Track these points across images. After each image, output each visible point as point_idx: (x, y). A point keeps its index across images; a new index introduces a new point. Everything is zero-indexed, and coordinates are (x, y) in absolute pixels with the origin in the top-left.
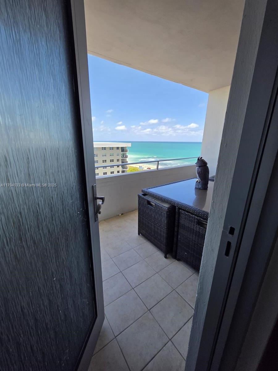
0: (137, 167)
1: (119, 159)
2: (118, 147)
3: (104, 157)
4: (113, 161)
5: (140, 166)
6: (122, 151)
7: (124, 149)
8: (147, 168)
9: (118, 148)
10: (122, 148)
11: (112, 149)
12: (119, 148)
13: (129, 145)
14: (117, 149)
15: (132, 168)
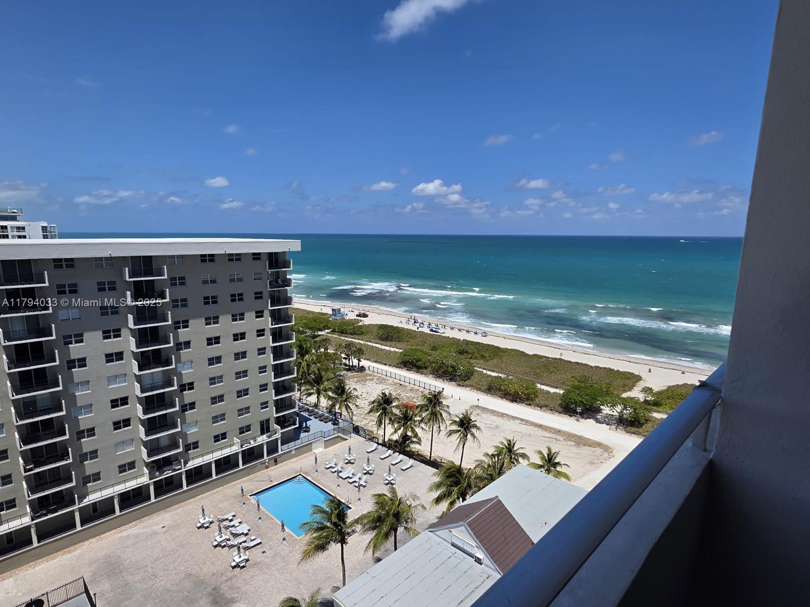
0: (324, 311)
1: (261, 293)
2: (259, 254)
3: (210, 285)
4: (241, 300)
5: (333, 310)
6: (271, 267)
7: (277, 260)
8: (357, 316)
9: (256, 256)
10: (270, 254)
11: (237, 260)
12: (264, 258)
13: (295, 246)
14: (254, 259)
15: (311, 316)
